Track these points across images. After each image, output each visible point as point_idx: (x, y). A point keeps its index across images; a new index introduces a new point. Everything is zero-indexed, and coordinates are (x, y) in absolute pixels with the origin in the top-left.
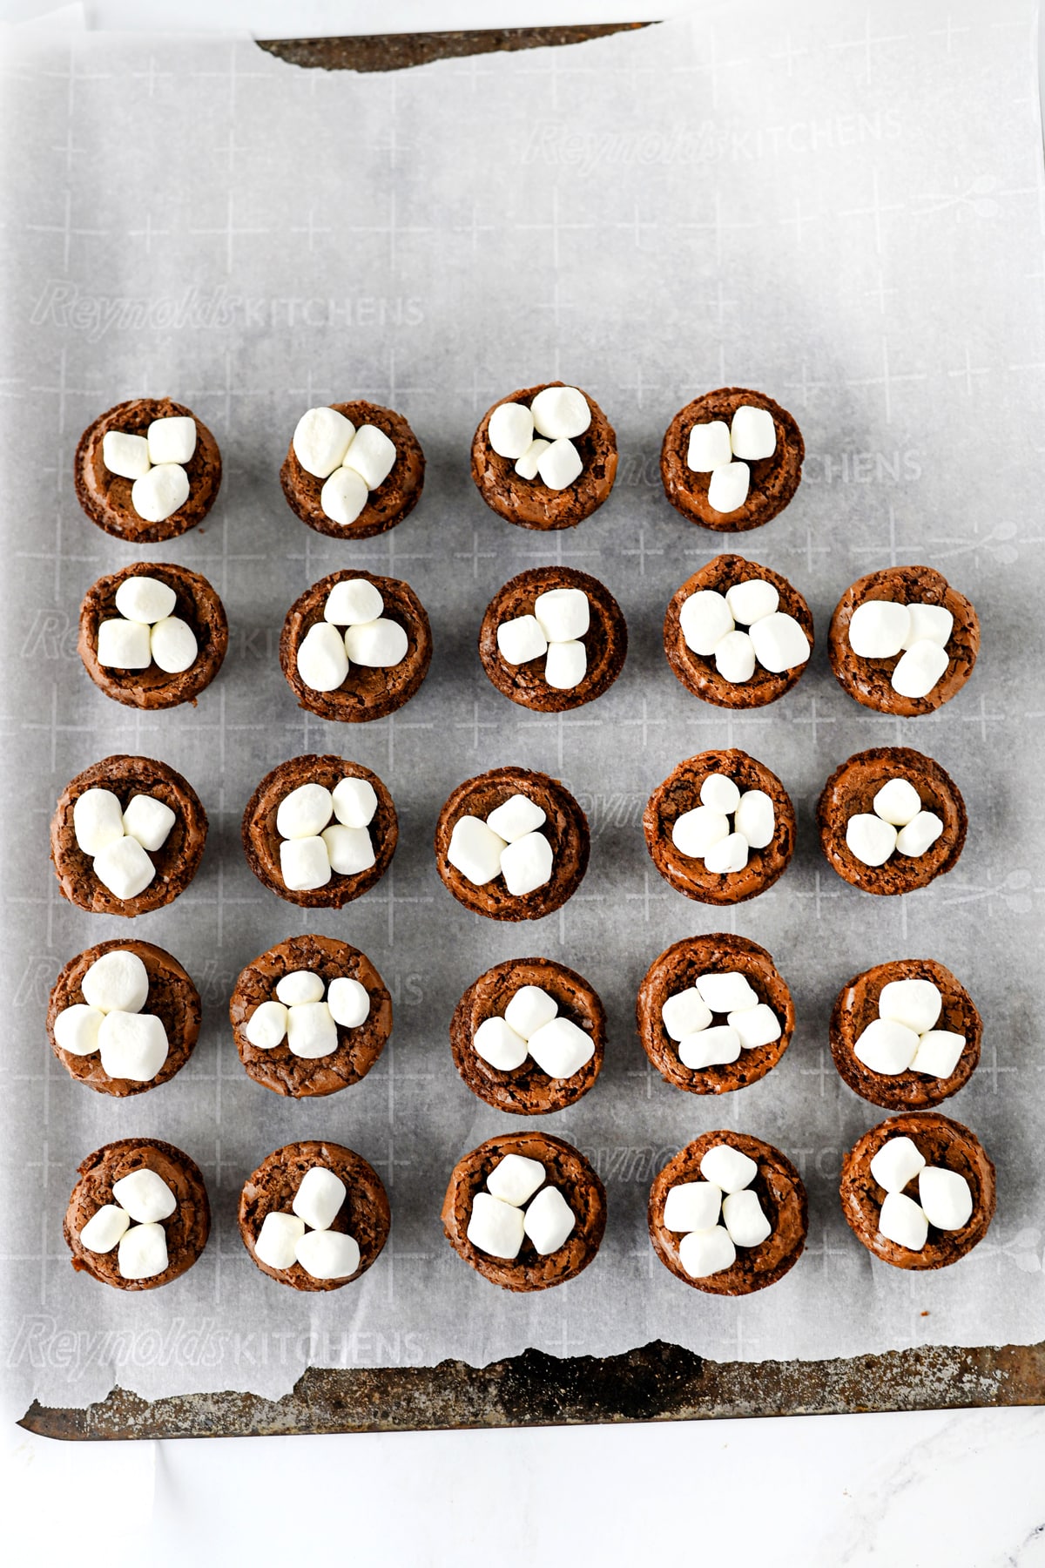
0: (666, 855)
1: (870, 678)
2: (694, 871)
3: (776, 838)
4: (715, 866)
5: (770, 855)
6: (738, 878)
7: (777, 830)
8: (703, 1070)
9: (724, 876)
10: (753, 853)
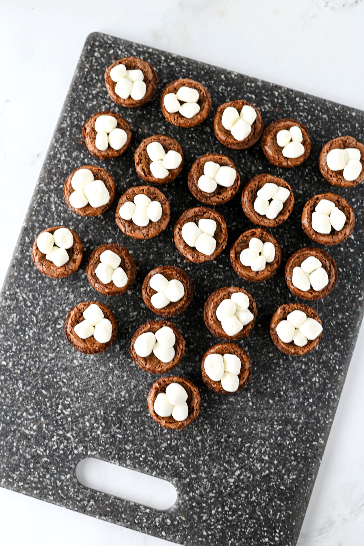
0: (238, 265)
1: (337, 176)
2: (247, 271)
3: (275, 259)
4: (254, 268)
5: (273, 265)
6: (262, 273)
7: (276, 256)
8: (277, 217)
9: (257, 272)
10: (267, 264)
